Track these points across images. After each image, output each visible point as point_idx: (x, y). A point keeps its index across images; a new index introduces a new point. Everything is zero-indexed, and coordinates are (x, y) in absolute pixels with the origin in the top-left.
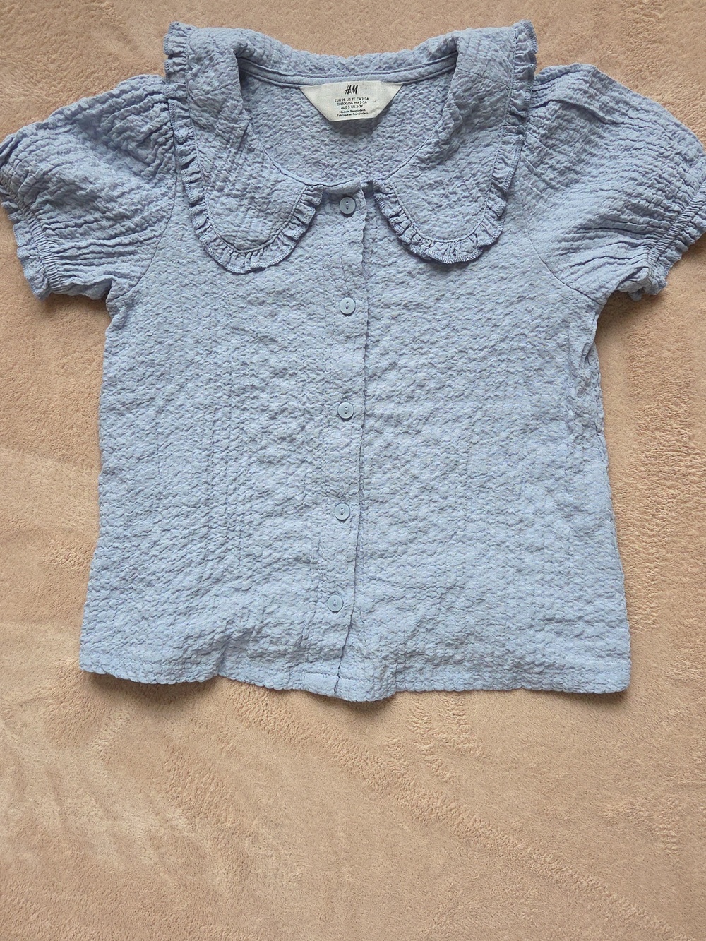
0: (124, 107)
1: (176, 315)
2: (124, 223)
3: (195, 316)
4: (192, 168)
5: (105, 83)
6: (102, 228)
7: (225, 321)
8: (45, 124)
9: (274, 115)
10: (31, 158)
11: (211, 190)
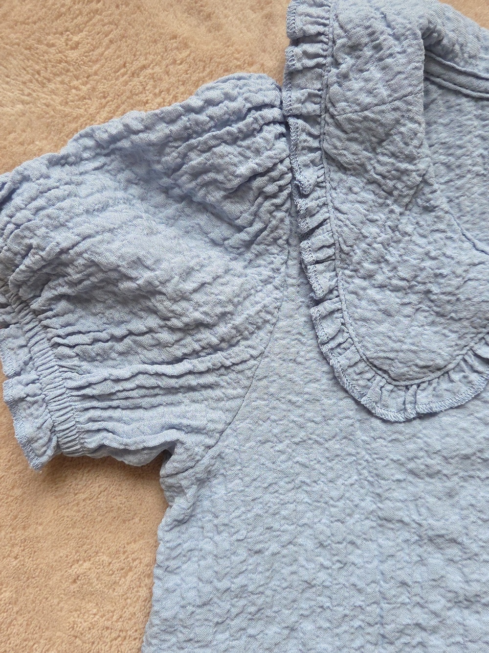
0: (209, 130)
1: (286, 498)
2: (199, 336)
3: (316, 497)
4: (320, 237)
5: (164, 85)
6: (160, 345)
7: (369, 504)
8: (62, 158)
9: (460, 147)
10: (37, 221)
11: (351, 277)
